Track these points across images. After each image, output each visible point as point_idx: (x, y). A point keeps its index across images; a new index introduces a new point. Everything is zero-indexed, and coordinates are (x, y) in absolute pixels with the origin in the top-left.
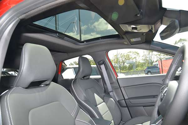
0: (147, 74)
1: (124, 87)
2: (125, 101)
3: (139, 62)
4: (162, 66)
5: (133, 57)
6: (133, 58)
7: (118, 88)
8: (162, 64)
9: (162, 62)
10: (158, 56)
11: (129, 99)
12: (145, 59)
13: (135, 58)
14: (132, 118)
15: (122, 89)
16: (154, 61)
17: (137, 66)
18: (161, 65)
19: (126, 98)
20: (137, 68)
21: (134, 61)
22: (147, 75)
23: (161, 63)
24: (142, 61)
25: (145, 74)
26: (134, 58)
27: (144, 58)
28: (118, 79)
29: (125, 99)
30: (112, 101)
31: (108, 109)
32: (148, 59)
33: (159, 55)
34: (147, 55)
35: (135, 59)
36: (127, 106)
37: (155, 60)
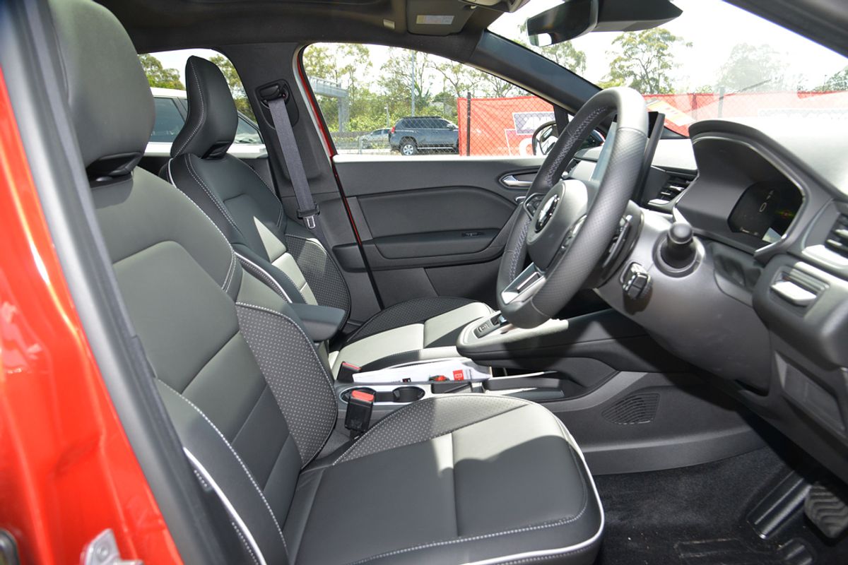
0: (398, 148)
1: (357, 196)
2: (361, 249)
3: (366, 93)
4: (469, 120)
5: (341, 65)
6: (338, 68)
7: (336, 200)
8: (469, 114)
9: (472, 107)
10: (449, 72)
11: (375, 240)
12: (392, 81)
13: (350, 69)
14: (382, 307)
15: (352, 203)
16: (433, 96)
17: (357, 110)
18: (466, 117)
19: (365, 236)
20: (354, 121)
21: (344, 86)
22: (398, 157)
23: (469, 109)
24: (378, 91)
25: (388, 150)
26: (343, 72)
27: (388, 75)
28: (337, 166)
29: (360, 243)
30: (315, 247)
31: (303, 279)
32: (405, 81)
33: (456, 72)
34: (402, 64)
35: (348, 74)
36: (368, 269)
37: (436, 91)
